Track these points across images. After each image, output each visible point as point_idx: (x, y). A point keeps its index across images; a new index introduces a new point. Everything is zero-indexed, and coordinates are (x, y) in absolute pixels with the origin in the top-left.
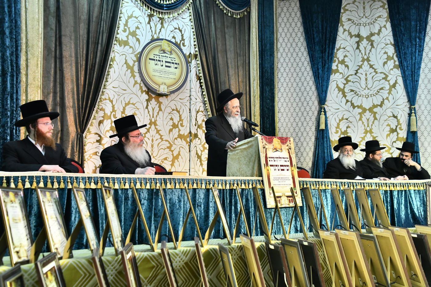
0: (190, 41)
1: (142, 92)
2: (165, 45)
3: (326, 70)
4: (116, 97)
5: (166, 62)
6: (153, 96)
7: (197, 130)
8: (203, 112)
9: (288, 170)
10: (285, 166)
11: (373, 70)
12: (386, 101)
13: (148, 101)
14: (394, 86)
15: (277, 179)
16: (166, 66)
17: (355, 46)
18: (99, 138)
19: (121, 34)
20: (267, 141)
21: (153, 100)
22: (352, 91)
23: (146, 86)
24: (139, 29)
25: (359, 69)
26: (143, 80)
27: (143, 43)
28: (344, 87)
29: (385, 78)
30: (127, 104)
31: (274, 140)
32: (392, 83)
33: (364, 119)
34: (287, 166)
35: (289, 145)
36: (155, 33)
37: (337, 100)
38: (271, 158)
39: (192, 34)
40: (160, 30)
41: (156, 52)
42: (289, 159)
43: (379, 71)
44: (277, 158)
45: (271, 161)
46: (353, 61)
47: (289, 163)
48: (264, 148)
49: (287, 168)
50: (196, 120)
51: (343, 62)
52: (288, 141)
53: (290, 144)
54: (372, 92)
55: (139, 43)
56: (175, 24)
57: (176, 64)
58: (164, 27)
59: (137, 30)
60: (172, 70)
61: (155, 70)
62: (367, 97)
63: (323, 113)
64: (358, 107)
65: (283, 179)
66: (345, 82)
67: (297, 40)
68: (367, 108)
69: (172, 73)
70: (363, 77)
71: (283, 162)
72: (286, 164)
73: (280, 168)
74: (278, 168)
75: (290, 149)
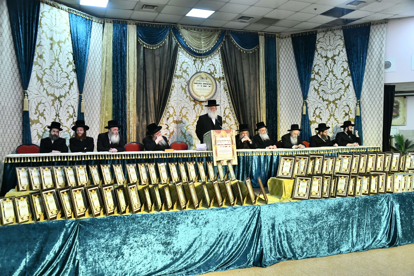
0: (220, 70)
1: (191, 101)
2: (203, 75)
3: (307, 79)
4: (176, 105)
5: (204, 84)
6: (198, 102)
7: (225, 119)
8: (229, 108)
9: (230, 147)
11: (335, 78)
12: (343, 96)
13: (194, 105)
14: (348, 87)
15: (222, 151)
16: (204, 86)
17: (325, 63)
18: (167, 127)
19: (178, 72)
20: (217, 133)
21: (198, 104)
22: (323, 91)
23: (193, 98)
24: (188, 68)
25: (326, 77)
26: (191, 95)
27: (190, 76)
28: (318, 88)
29: (342, 83)
30: (182, 108)
32: (346, 85)
33: (330, 108)
35: (232, 133)
36: (198, 69)
37: (314, 96)
39: (221, 66)
40: (201, 67)
41: (198, 79)
42: (231, 141)
43: (339, 78)
44: (223, 141)
45: (218, 142)
46: (323, 72)
47: (231, 143)
48: (214, 136)
49: (229, 145)
50: (224, 113)
51: (318, 73)
54: (334, 91)
55: (189, 76)
56: (210, 62)
57: (210, 84)
58: (203, 65)
59: (187, 69)
60: (207, 87)
61: (197, 89)
62: (332, 94)
63: (305, 105)
64: (326, 100)
65: (226, 151)
66: (319, 85)
67: (291, 61)
68: (332, 101)
69: (207, 90)
70: (329, 82)
71: (227, 143)
72: (229, 143)
73: (224, 146)
74: (223, 146)
75: (232, 135)
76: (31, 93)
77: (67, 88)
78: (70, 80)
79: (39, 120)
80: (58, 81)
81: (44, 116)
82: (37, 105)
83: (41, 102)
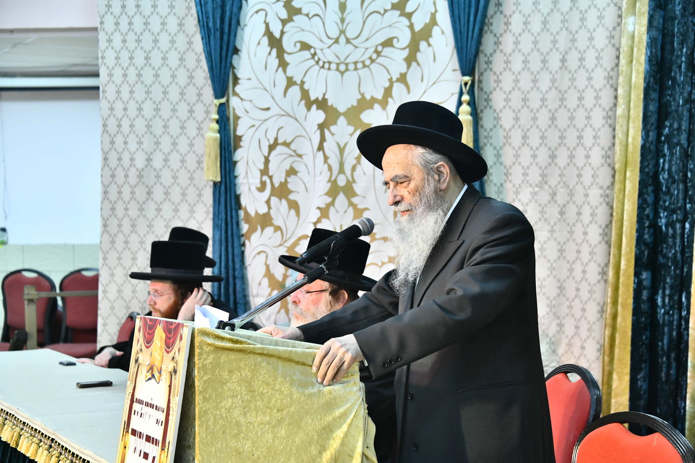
76: (247, 105)
77: (396, 58)
78: (414, 19)
79: (272, 212)
80: (350, 34)
81: (292, 197)
82: (266, 154)
83: (276, 139)
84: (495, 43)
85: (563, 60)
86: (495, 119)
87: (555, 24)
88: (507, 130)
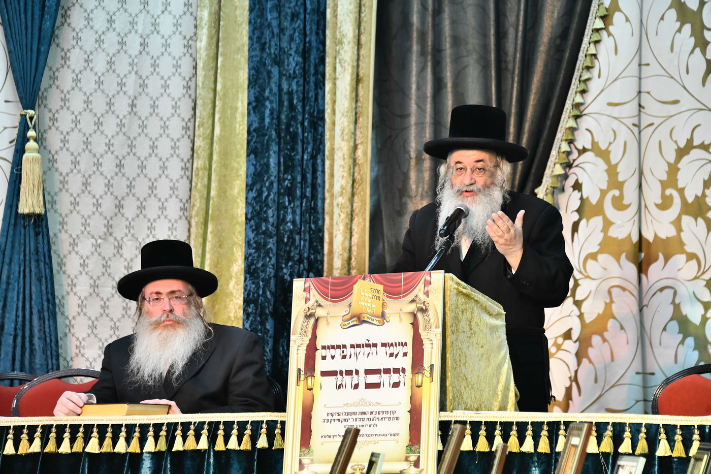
9: (396, 385)
10: (387, 371)
15: (341, 417)
20: (324, 295)
31: (356, 287)
34: (396, 371)
35: (422, 297)
38: (333, 347)
42: (409, 349)
44: (358, 346)
45: (328, 358)
47: (406, 363)
48: (308, 317)
49: (395, 378)
52: (421, 285)
53: (427, 294)
65: (365, 416)
71: (380, 360)
72: (392, 364)
73: (362, 379)
74: (355, 379)
75: (424, 311)
84: (50, 77)
85: (133, 105)
86: (50, 161)
87: (122, 66)
88: (64, 174)
